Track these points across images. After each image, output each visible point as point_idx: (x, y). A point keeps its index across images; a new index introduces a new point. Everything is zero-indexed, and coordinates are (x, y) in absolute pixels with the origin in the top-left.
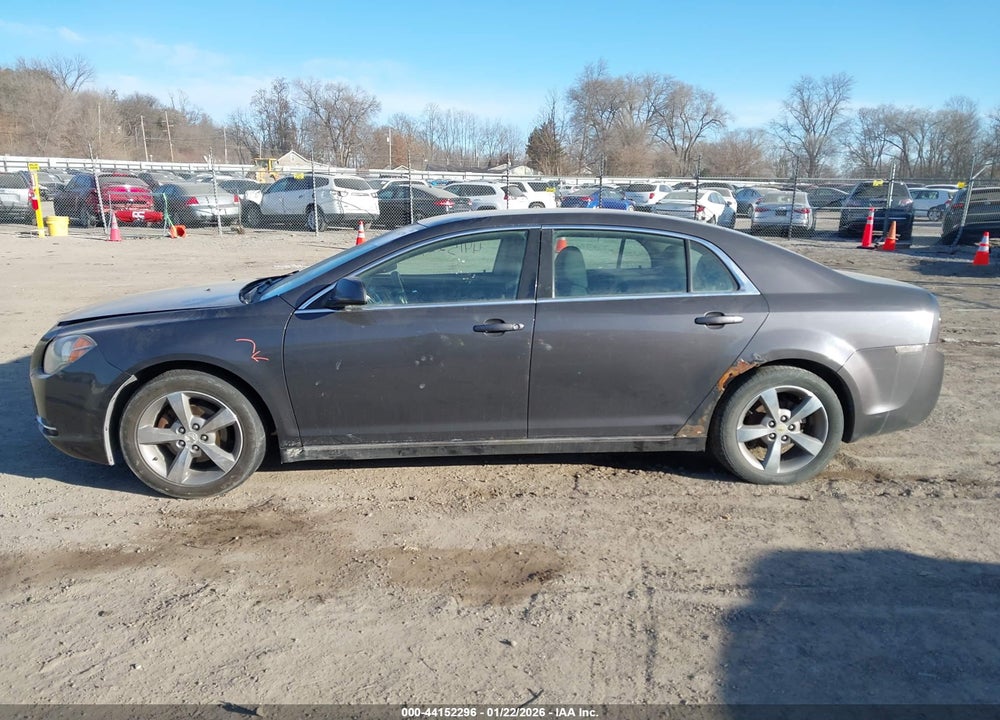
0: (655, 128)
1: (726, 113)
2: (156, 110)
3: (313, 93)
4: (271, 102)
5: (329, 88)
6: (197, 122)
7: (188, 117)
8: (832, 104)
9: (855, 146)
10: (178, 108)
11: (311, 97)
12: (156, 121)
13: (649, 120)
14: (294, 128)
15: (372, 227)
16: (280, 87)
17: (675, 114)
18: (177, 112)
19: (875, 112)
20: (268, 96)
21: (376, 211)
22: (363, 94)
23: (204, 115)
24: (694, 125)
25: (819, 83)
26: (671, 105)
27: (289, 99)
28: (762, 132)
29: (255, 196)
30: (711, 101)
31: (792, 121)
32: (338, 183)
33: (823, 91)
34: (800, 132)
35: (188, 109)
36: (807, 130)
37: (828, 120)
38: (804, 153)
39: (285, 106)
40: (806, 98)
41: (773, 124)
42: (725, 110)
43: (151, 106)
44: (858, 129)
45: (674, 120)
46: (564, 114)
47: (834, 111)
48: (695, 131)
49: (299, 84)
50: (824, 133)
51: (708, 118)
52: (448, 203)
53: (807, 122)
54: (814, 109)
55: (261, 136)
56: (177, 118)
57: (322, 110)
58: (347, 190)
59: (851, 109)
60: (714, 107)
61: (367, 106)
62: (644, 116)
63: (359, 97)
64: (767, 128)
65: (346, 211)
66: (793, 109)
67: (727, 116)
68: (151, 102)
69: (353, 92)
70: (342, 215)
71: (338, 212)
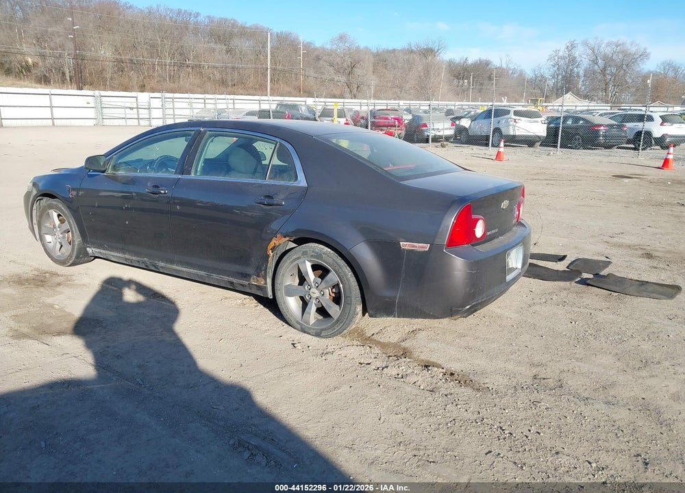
2: (490, 69)
3: (596, 48)
4: (564, 58)
5: (609, 45)
6: (515, 75)
7: (510, 72)
10: (504, 66)
11: (593, 52)
12: (488, 75)
14: (578, 76)
15: (541, 145)
16: (572, 47)
18: (503, 69)
20: (561, 54)
21: (544, 134)
22: (635, 48)
23: (521, 71)
27: (576, 55)
29: (465, 123)
32: (516, 113)
35: (512, 66)
39: (573, 61)
43: (488, 66)
49: (585, 44)
52: (602, 128)
55: (551, 83)
56: (502, 73)
57: (600, 61)
58: (521, 118)
61: (638, 56)
63: (633, 49)
65: (518, 133)
68: (487, 63)
69: (628, 46)
70: (514, 136)
71: (512, 133)
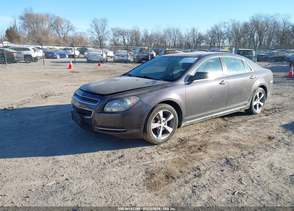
0: (52, 30)
1: (74, 27)
8: (104, 26)
9: (112, 38)
13: (49, 28)
17: (58, 26)
19: (115, 29)
24: (65, 30)
25: (99, 20)
26: (57, 23)
28: (84, 33)
30: (69, 23)
31: (93, 30)
33: (100, 22)
34: (96, 34)
36: (98, 33)
37: (103, 30)
38: (98, 40)
40: (96, 24)
41: (88, 31)
42: (74, 26)
44: (112, 33)
45: (58, 28)
46: (19, 24)
47: (104, 28)
48: (66, 32)
50: (102, 34)
51: (69, 28)
53: (97, 31)
54: (99, 27)
59: (108, 28)
60: (70, 25)
62: (47, 26)
64: (86, 32)
66: (93, 27)
67: (75, 28)
